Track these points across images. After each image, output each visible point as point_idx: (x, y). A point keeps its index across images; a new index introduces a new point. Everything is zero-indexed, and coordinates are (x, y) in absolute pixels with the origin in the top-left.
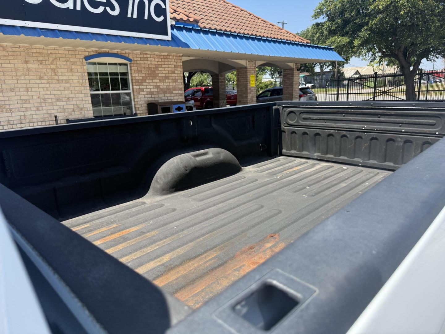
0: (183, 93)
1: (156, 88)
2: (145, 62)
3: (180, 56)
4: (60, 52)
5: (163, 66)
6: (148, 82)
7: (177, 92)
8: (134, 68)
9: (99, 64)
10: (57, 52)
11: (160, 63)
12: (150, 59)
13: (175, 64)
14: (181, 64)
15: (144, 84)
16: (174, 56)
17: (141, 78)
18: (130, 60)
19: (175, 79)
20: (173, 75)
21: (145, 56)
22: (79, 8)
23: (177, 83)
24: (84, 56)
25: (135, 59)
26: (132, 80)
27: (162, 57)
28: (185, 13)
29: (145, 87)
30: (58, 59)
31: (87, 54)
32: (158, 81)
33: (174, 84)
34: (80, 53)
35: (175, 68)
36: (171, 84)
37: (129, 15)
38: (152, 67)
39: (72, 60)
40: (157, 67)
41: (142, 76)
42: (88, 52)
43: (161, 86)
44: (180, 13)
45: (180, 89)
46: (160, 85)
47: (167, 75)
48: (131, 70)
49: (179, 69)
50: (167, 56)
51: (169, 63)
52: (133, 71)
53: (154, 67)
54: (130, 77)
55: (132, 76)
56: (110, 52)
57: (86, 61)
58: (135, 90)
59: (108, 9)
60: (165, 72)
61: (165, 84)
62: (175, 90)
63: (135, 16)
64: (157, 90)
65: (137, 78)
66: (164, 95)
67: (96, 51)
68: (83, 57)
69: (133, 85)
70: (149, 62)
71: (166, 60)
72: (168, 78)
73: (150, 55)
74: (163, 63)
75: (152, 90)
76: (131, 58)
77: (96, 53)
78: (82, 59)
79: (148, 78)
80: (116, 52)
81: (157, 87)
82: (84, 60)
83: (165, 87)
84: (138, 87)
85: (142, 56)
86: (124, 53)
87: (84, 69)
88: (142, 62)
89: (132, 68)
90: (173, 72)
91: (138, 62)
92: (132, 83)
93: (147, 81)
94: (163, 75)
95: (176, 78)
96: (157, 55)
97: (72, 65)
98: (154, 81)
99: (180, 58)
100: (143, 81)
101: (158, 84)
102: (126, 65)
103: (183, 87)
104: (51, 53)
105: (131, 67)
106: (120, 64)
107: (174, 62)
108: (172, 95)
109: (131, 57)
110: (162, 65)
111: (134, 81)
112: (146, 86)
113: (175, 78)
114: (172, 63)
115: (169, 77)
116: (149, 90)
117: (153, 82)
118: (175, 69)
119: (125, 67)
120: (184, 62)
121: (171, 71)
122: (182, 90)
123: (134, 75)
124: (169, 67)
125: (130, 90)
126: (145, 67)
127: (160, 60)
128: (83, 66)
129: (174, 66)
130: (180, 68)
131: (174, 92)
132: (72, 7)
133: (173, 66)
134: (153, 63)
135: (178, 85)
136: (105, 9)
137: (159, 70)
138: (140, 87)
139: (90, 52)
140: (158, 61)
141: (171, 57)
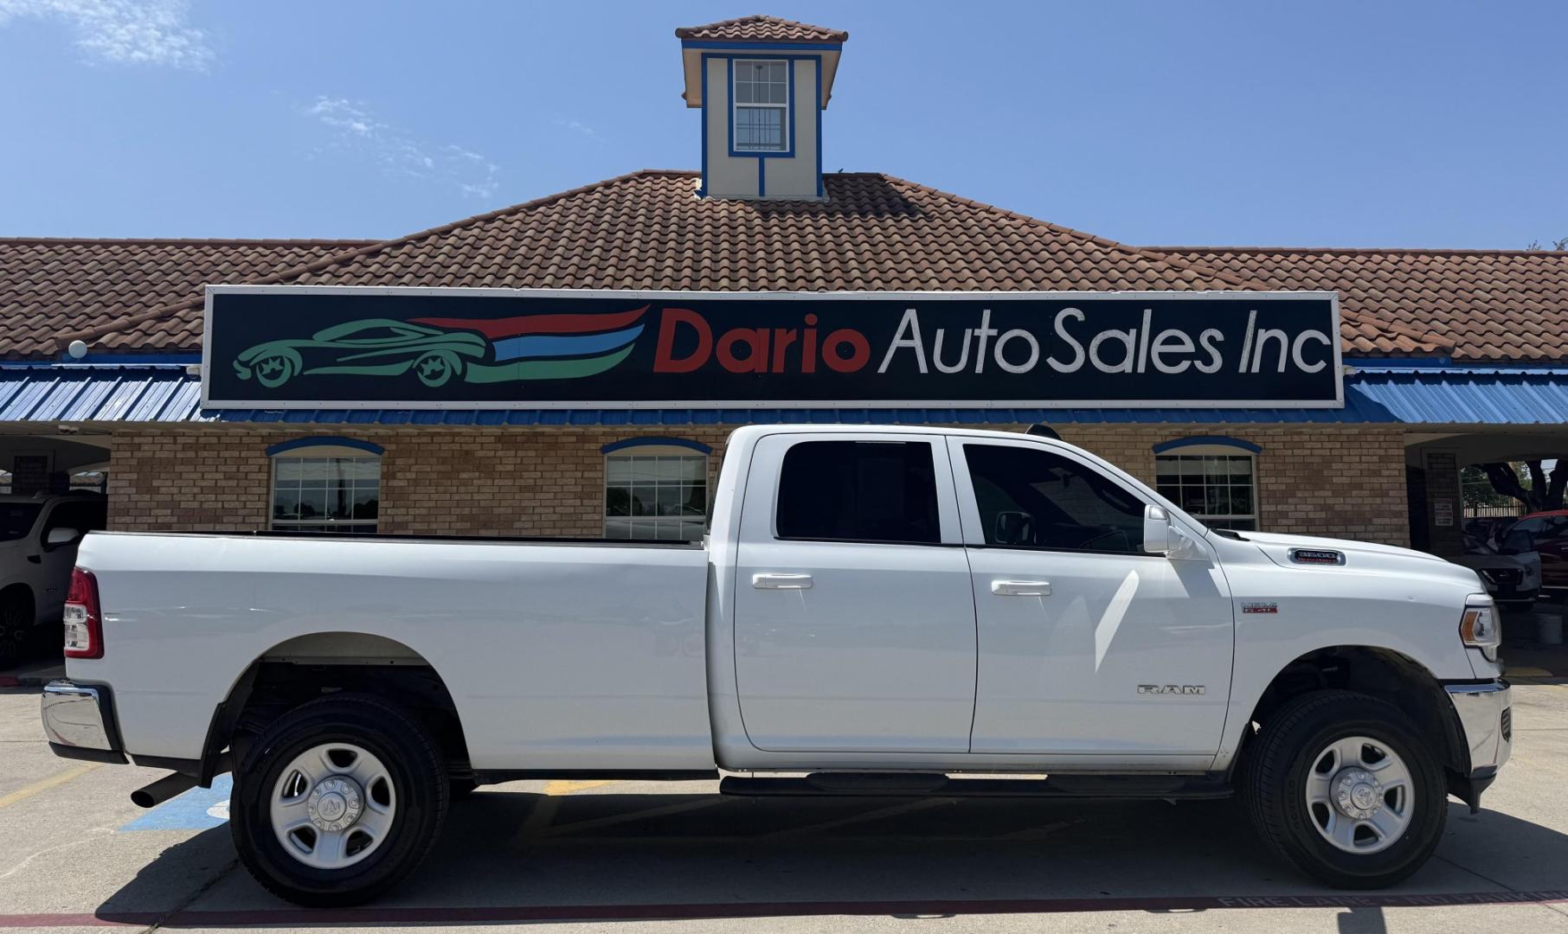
0: (1403, 525)
1: (1322, 510)
2: (1295, 451)
3: (1398, 434)
4: (1106, 438)
5: (1345, 459)
6: (1300, 496)
7: (1387, 521)
8: (1266, 465)
9: (1184, 458)
10: (1100, 438)
11: (1334, 452)
12: (1309, 445)
13: (1382, 452)
14: (1402, 452)
15: (1290, 500)
16: (1379, 434)
17: (1284, 487)
18: (1257, 449)
19: (1381, 489)
20: (1374, 480)
21: (1296, 438)
22: (1141, 369)
23: (1385, 500)
24: (1152, 444)
25: (1271, 446)
26: (1259, 491)
27: (1345, 439)
28: (1413, 333)
29: (1292, 508)
30: (1102, 451)
31: (1159, 440)
32: (1330, 493)
33: (1378, 501)
34: (1145, 439)
35: (1380, 462)
36: (1369, 501)
37: (1243, 369)
38: (1312, 463)
39: (1127, 452)
40: (1327, 462)
41: (1286, 484)
42: (1162, 435)
43: (1336, 507)
44: (1399, 334)
45: (1398, 514)
46: (1334, 505)
47: (1355, 480)
48: (1258, 470)
49: (1394, 465)
50: (1359, 434)
51: (1365, 452)
52: (1262, 473)
53: (1318, 463)
54: (1255, 485)
55: (1259, 483)
56: (1210, 434)
57: (1156, 453)
58: (1264, 515)
59: (1199, 364)
60: (1352, 473)
61: (1348, 500)
62: (1380, 514)
63: (1256, 369)
64: (1324, 516)
65: (1271, 487)
66: (1344, 527)
67: (1179, 434)
68: (1150, 446)
69: (1260, 504)
70: (1308, 452)
71: (1357, 445)
72: (1360, 487)
73: (1310, 435)
74: (1345, 452)
75: (1311, 515)
76: (1259, 444)
77: (1178, 438)
78: (1149, 450)
79: (1302, 487)
80: (1224, 434)
81: (1326, 508)
82: (1152, 453)
83: (1349, 508)
84: (1273, 508)
85: (1289, 438)
86: (1244, 434)
87: (1150, 470)
88: (1290, 452)
89: (1261, 467)
90: (1376, 473)
91: (1277, 453)
92: (1260, 498)
93: (1299, 494)
94: (1345, 480)
95: (1385, 486)
96: (1329, 435)
97: (1127, 461)
98: (1316, 494)
99: (1399, 438)
100: (1289, 493)
101: (1329, 501)
102: (1249, 458)
103: (1407, 509)
104: (1090, 441)
105: (1258, 463)
106: (1233, 458)
107: (1380, 448)
108: (1370, 528)
109: (1259, 442)
110: (1341, 456)
111: (1264, 494)
112: (1296, 505)
113: (1381, 486)
114: (1371, 452)
115: (1362, 484)
116: (1302, 515)
117: (1314, 497)
118: (1381, 464)
119: (1247, 462)
120: (1407, 449)
121: (1369, 470)
122: (1402, 517)
123: (1263, 481)
124: (1363, 460)
125: (1253, 513)
126: (1293, 463)
127: (1338, 445)
128: (1150, 463)
129: (1380, 459)
130: (1399, 462)
131: (1376, 521)
132: (1129, 369)
133: (1376, 459)
134: (1316, 452)
135: (1389, 504)
136: (1193, 364)
137: (1334, 468)
138: (1279, 508)
139: (1166, 436)
140: (1331, 449)
141: (1369, 438)
